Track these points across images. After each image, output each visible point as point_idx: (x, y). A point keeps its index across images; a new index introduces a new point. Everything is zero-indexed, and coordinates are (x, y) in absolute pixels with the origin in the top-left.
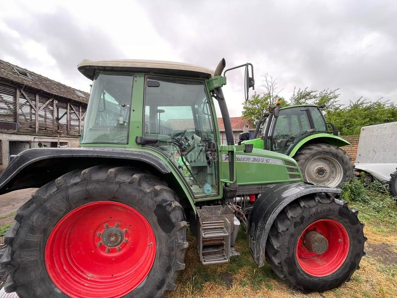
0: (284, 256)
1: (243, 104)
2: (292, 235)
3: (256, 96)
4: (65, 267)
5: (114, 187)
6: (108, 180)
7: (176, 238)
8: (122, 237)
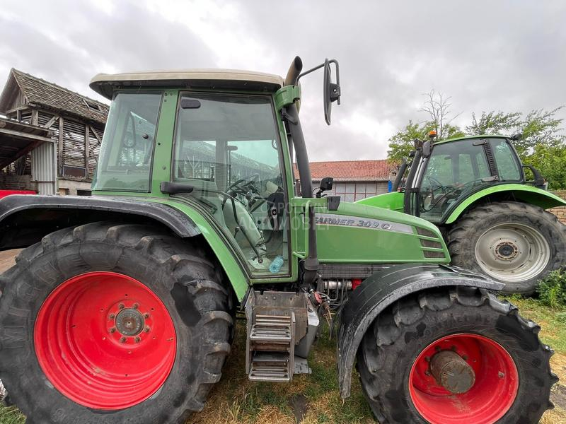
0: (386, 388)
1: (390, 140)
2: (401, 355)
3: (413, 126)
4: (63, 356)
5: (116, 253)
6: (107, 243)
7: (202, 335)
8: (141, 324)
